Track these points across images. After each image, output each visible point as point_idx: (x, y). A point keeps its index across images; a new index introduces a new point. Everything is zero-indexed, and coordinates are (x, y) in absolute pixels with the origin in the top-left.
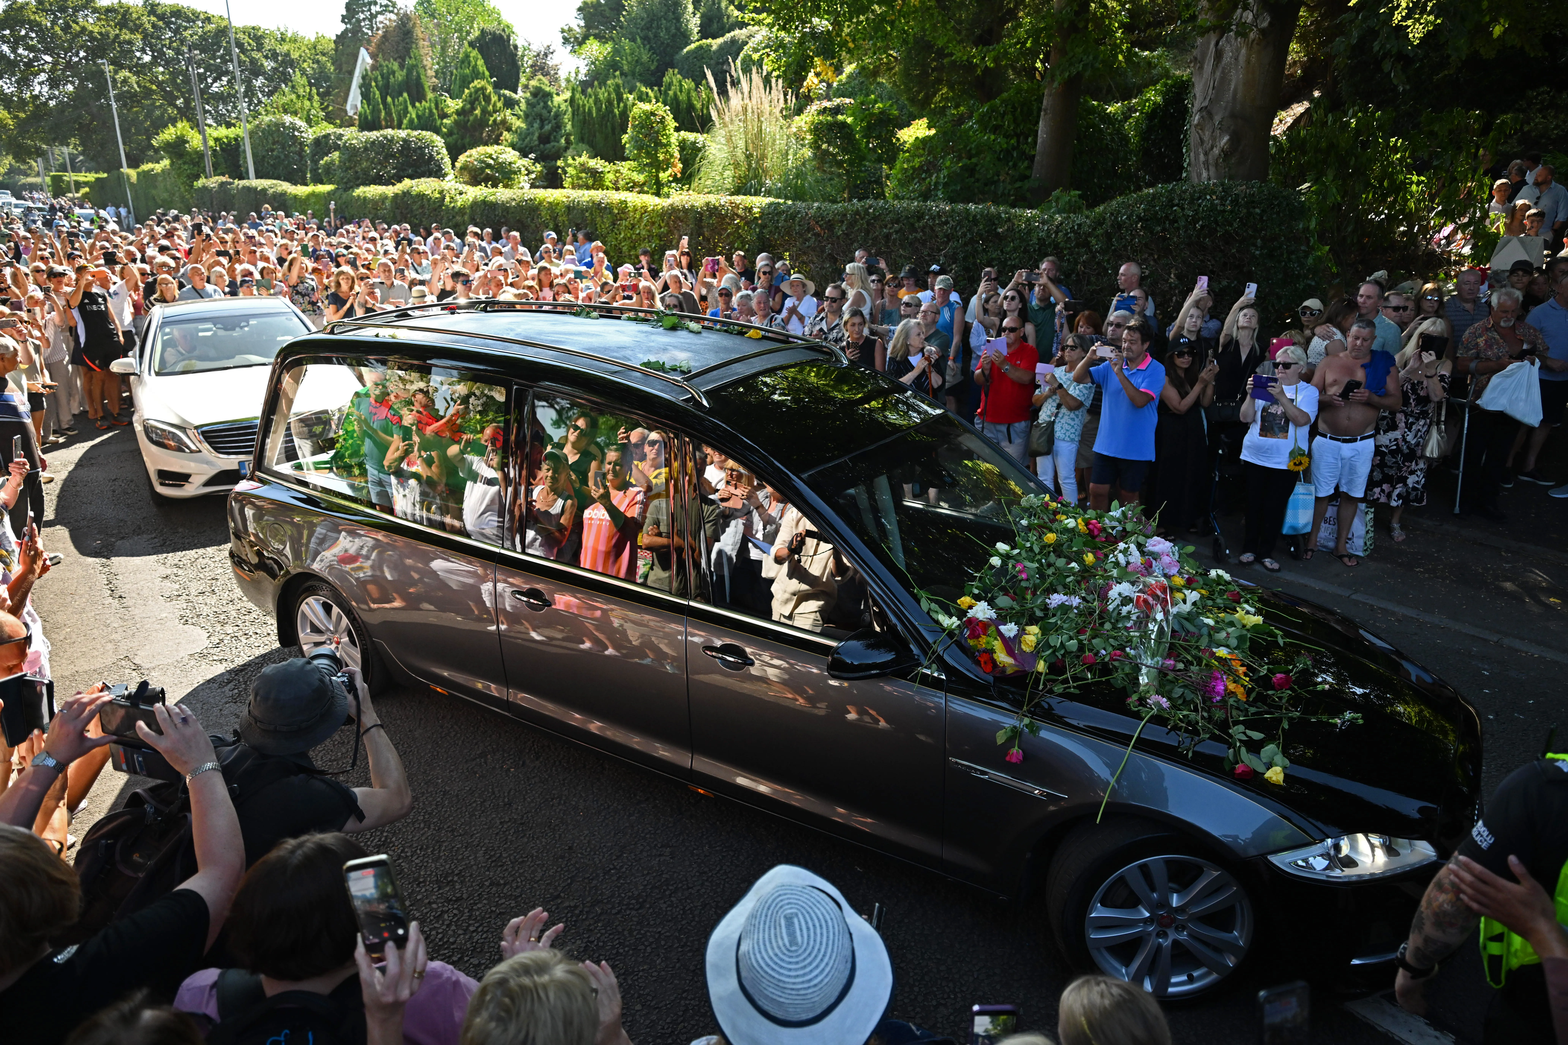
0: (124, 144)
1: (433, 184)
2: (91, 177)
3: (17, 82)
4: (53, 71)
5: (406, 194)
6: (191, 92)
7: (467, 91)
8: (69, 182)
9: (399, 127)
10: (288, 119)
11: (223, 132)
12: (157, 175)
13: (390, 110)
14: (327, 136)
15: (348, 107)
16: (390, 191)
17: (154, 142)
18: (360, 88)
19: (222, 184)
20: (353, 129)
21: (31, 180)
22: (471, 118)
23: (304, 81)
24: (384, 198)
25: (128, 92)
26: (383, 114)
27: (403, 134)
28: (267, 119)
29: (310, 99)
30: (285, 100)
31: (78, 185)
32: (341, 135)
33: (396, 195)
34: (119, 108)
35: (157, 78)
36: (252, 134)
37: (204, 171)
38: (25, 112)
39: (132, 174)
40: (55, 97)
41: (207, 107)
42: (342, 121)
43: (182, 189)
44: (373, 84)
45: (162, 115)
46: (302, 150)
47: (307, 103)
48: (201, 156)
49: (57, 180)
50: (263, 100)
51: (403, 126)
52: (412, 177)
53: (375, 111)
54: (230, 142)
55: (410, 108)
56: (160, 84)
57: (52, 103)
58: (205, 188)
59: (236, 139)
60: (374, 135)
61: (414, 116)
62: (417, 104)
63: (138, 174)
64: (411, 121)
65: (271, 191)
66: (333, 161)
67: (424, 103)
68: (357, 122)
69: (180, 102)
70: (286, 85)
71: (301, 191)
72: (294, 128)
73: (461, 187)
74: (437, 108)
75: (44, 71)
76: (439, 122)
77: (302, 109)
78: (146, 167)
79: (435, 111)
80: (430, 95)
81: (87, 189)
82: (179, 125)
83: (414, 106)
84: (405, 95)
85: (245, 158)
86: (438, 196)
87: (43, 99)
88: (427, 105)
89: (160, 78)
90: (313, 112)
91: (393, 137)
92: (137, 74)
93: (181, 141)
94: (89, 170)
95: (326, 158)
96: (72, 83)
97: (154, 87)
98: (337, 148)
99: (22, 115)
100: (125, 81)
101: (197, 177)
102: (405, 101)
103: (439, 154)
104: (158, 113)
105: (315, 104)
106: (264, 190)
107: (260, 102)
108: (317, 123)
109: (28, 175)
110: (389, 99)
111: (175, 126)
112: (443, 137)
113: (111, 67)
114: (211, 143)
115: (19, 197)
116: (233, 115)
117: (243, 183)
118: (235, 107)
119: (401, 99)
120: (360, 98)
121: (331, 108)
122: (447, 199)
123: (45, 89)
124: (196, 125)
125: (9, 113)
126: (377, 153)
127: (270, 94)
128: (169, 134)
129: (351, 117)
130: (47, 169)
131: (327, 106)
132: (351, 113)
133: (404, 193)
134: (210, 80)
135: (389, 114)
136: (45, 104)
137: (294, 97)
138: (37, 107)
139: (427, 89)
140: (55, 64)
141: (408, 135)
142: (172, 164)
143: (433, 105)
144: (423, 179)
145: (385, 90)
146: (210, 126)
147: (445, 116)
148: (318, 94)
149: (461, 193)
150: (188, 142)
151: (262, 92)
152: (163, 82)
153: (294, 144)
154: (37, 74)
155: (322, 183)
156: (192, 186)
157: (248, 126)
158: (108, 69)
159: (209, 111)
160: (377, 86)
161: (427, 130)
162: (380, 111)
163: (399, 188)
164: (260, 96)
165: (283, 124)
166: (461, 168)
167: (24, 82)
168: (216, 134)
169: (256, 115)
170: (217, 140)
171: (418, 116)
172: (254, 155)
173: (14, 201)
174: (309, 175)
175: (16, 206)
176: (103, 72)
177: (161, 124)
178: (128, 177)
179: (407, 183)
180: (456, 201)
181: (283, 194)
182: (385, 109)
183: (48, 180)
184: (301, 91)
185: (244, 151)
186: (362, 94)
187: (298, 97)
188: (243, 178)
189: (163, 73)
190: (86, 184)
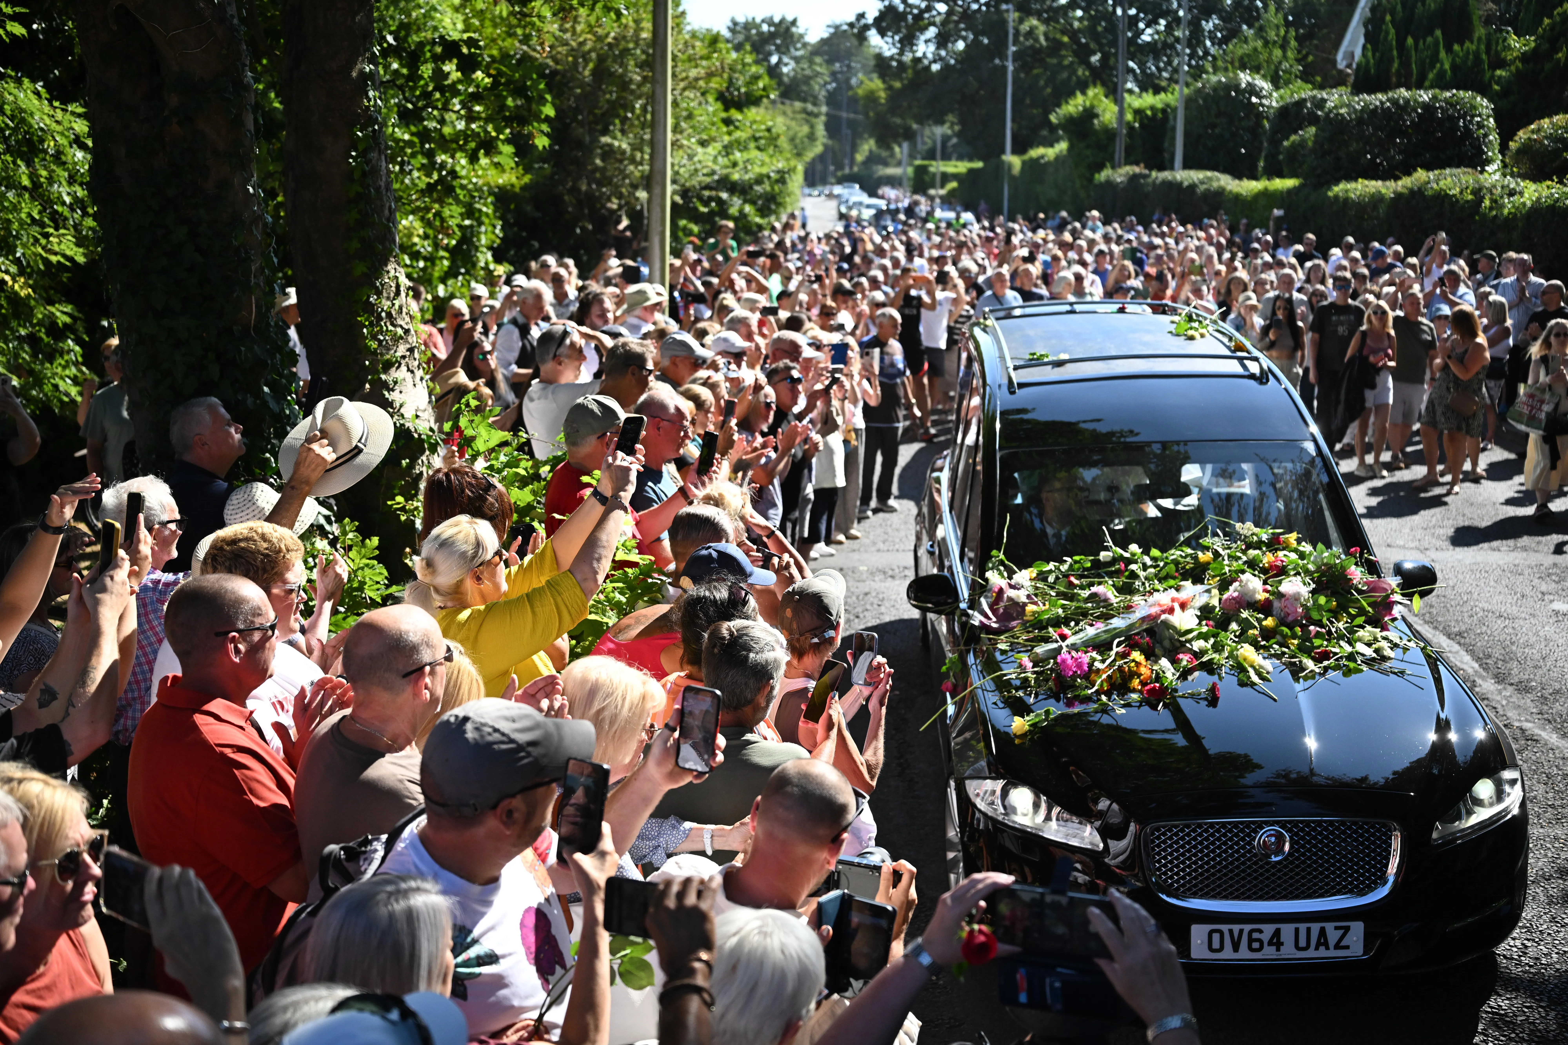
0: (1014, 120)
1: (1464, 179)
2: (960, 167)
3: (900, 41)
4: (944, 23)
5: (1417, 194)
6: (1114, 43)
7: (1547, 21)
8: (934, 175)
9: (1420, 86)
10: (1245, 78)
11: (1149, 100)
12: (1048, 163)
13: (1409, 58)
14: (1301, 102)
15: (1340, 56)
16: (1387, 188)
17: (1053, 118)
18: (1365, 25)
19: (1134, 178)
20: (1342, 89)
21: (891, 171)
22: (1548, 66)
23: (1278, 19)
24: (1377, 199)
25: (1032, 47)
26: (1396, 65)
27: (1425, 96)
28: (1214, 79)
29: (1284, 47)
30: (1246, 49)
31: (946, 178)
32: (1324, 101)
33: (1399, 196)
34: (1016, 71)
35: (1071, 25)
36: (1189, 102)
37: (1111, 159)
38: (901, 80)
39: (1015, 161)
40: (941, 59)
41: (1131, 64)
42: (1325, 78)
43: (1078, 184)
44: (1388, 18)
45: (1069, 78)
46: (1259, 124)
47: (1278, 53)
48: (1110, 134)
49: (921, 171)
50: (1213, 51)
51: (1427, 84)
52: (1429, 168)
53: (1384, 61)
54: (1154, 115)
55: (1443, 54)
56: (1074, 35)
57: (935, 67)
58: (1109, 184)
59: (1164, 111)
60: (1377, 99)
61: (1447, 66)
62: (1456, 47)
63: (1024, 163)
64: (1442, 74)
65: (1203, 187)
66: (1303, 141)
67: (1467, 44)
68: (1352, 79)
69: (1095, 59)
70: (1250, 26)
71: (1249, 187)
72: (1252, 90)
73: (1512, 183)
74: (1488, 52)
75: (934, 24)
76: (1488, 75)
77: (1269, 61)
78: (1035, 153)
79: (1484, 57)
80: (1480, 31)
81: (954, 185)
82: (1091, 92)
83: (1449, 50)
84: (1438, 33)
85: (1173, 139)
86: (1470, 197)
87: (926, 62)
88: (1473, 47)
89: (1076, 24)
90: (1285, 65)
91: (1407, 101)
92: (1046, 22)
93: (1089, 114)
94: (960, 158)
95: (1293, 138)
96: (964, 39)
97: (1066, 39)
98: (1313, 120)
99: (897, 85)
100: (1031, 33)
101: (1100, 167)
102: (1437, 43)
103: (1480, 126)
104: (1065, 75)
105: (1290, 54)
106: (1193, 187)
107: (1206, 53)
108: (1287, 83)
109: (886, 164)
110: (1410, 41)
111: (1084, 93)
112: (1490, 100)
113: (1017, 15)
114: (1129, 117)
115: (873, 194)
116: (1165, 75)
117: (1166, 175)
118: (1169, 63)
119: (1429, 39)
120: (1362, 40)
121: (1311, 58)
122: (1487, 203)
123: (932, 48)
124: (1114, 92)
125: (884, 82)
126: (1376, 129)
127: (1225, 40)
128: (1075, 105)
129: (1341, 72)
130: (912, 156)
131: (1306, 56)
132: (1341, 64)
133: (1411, 191)
134: (1141, 25)
135: (1405, 64)
136: (928, 68)
137: (1259, 44)
138: (917, 73)
139: (1476, 21)
140: (949, 13)
141: (1434, 98)
142: (1070, 149)
143: (1483, 47)
144: (1448, 171)
145: (1404, 28)
146: (1130, 92)
147: (1502, 64)
148: (1297, 38)
149: (1512, 193)
150: (1097, 116)
151: (1212, 38)
152: (1079, 30)
153: (1247, 116)
154: (924, 29)
155: (1281, 176)
156: (1091, 179)
157: (1186, 91)
158: (1013, 16)
159: (1132, 71)
160: (1392, 22)
161: (1466, 89)
162: (1391, 60)
163: (1405, 183)
164: (1208, 43)
165: (1237, 88)
166: (1519, 151)
167: (908, 41)
168: (1137, 103)
169: (1197, 72)
170: (1138, 112)
171: (1454, 66)
172: (1187, 135)
173: (865, 198)
174: (1262, 164)
175: (869, 206)
176: (1003, 23)
177: (1065, 93)
178: (1010, 166)
179: (1421, 175)
180: (1503, 206)
181: (1221, 192)
182: (1400, 56)
183: (910, 170)
184: (1272, 35)
185: (1174, 129)
186: (1367, 36)
187: (1266, 43)
188: (1161, 168)
189: (1080, 19)
190: (955, 177)
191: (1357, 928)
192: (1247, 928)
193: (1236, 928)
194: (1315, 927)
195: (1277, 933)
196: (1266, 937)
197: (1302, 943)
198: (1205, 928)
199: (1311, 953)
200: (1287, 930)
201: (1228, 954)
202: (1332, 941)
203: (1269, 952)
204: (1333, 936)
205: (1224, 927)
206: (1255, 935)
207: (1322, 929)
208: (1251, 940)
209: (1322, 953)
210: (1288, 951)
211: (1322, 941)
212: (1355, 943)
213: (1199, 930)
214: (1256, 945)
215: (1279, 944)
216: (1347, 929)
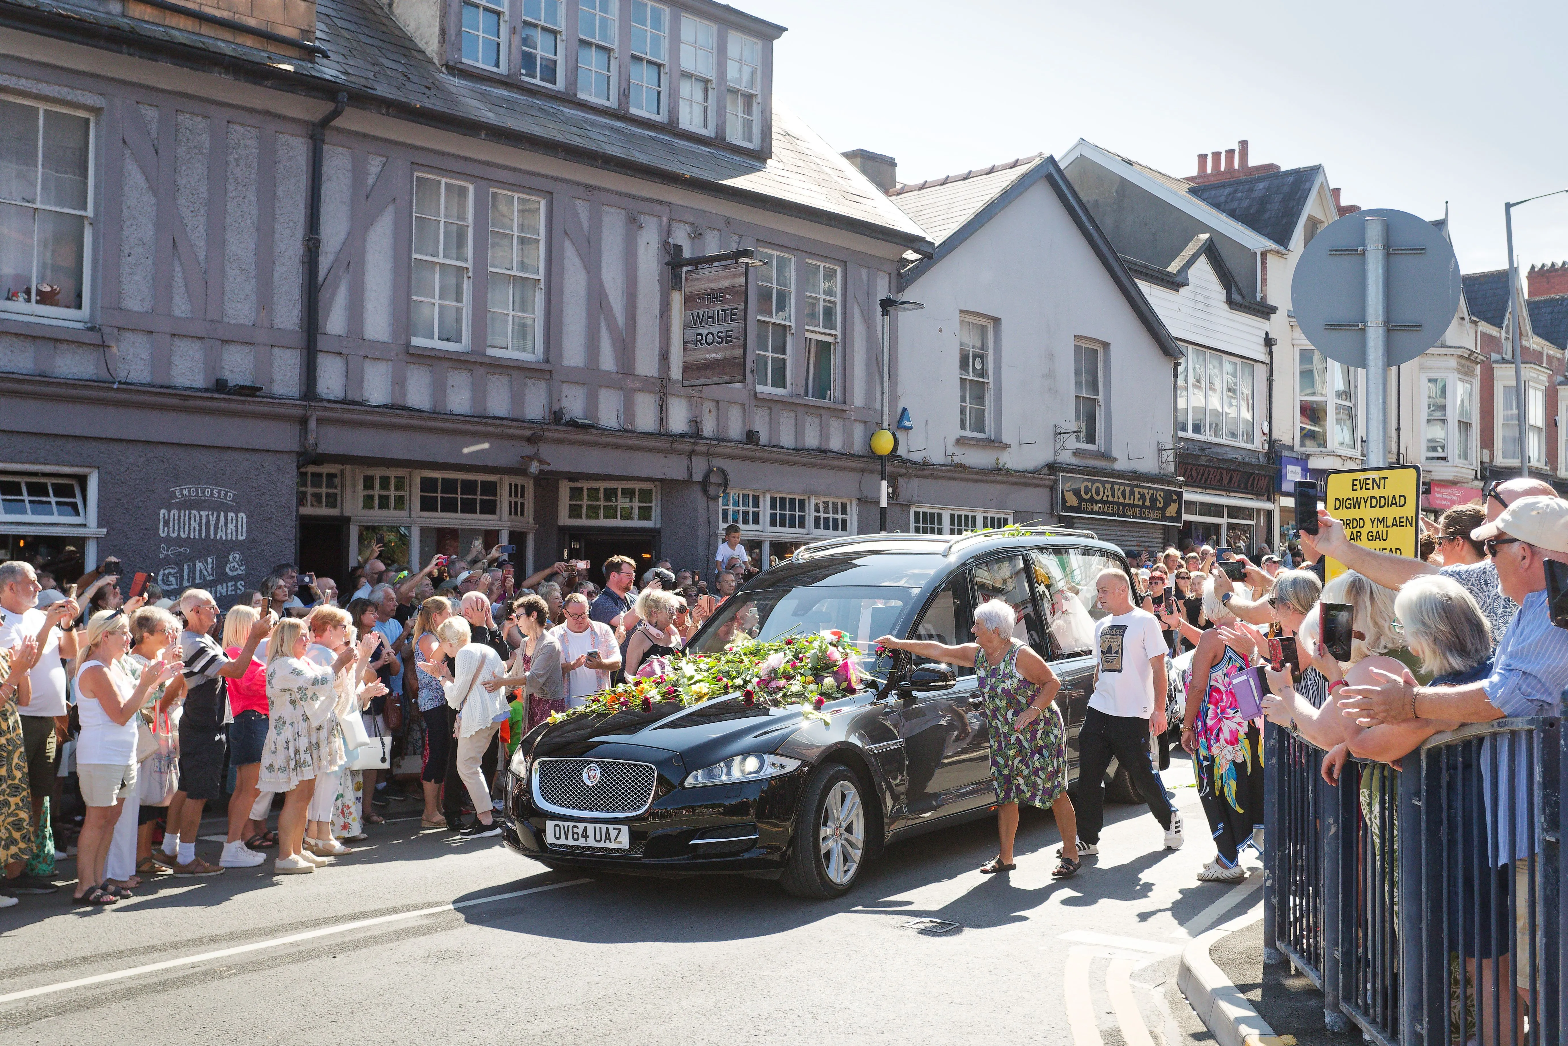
191: (625, 829)
192: (571, 824)
193: (566, 824)
194: (604, 827)
195: (585, 829)
196: (580, 831)
197: (598, 838)
198: (553, 823)
199: (602, 845)
200: (590, 827)
201: (563, 841)
202: (613, 838)
203: (582, 842)
204: (614, 834)
205: (561, 823)
206: (575, 830)
207: (607, 829)
208: (573, 833)
209: (608, 845)
210: (591, 842)
211: (608, 838)
212: (623, 841)
213: (550, 825)
214: (576, 836)
215: (586, 837)
216: (620, 830)
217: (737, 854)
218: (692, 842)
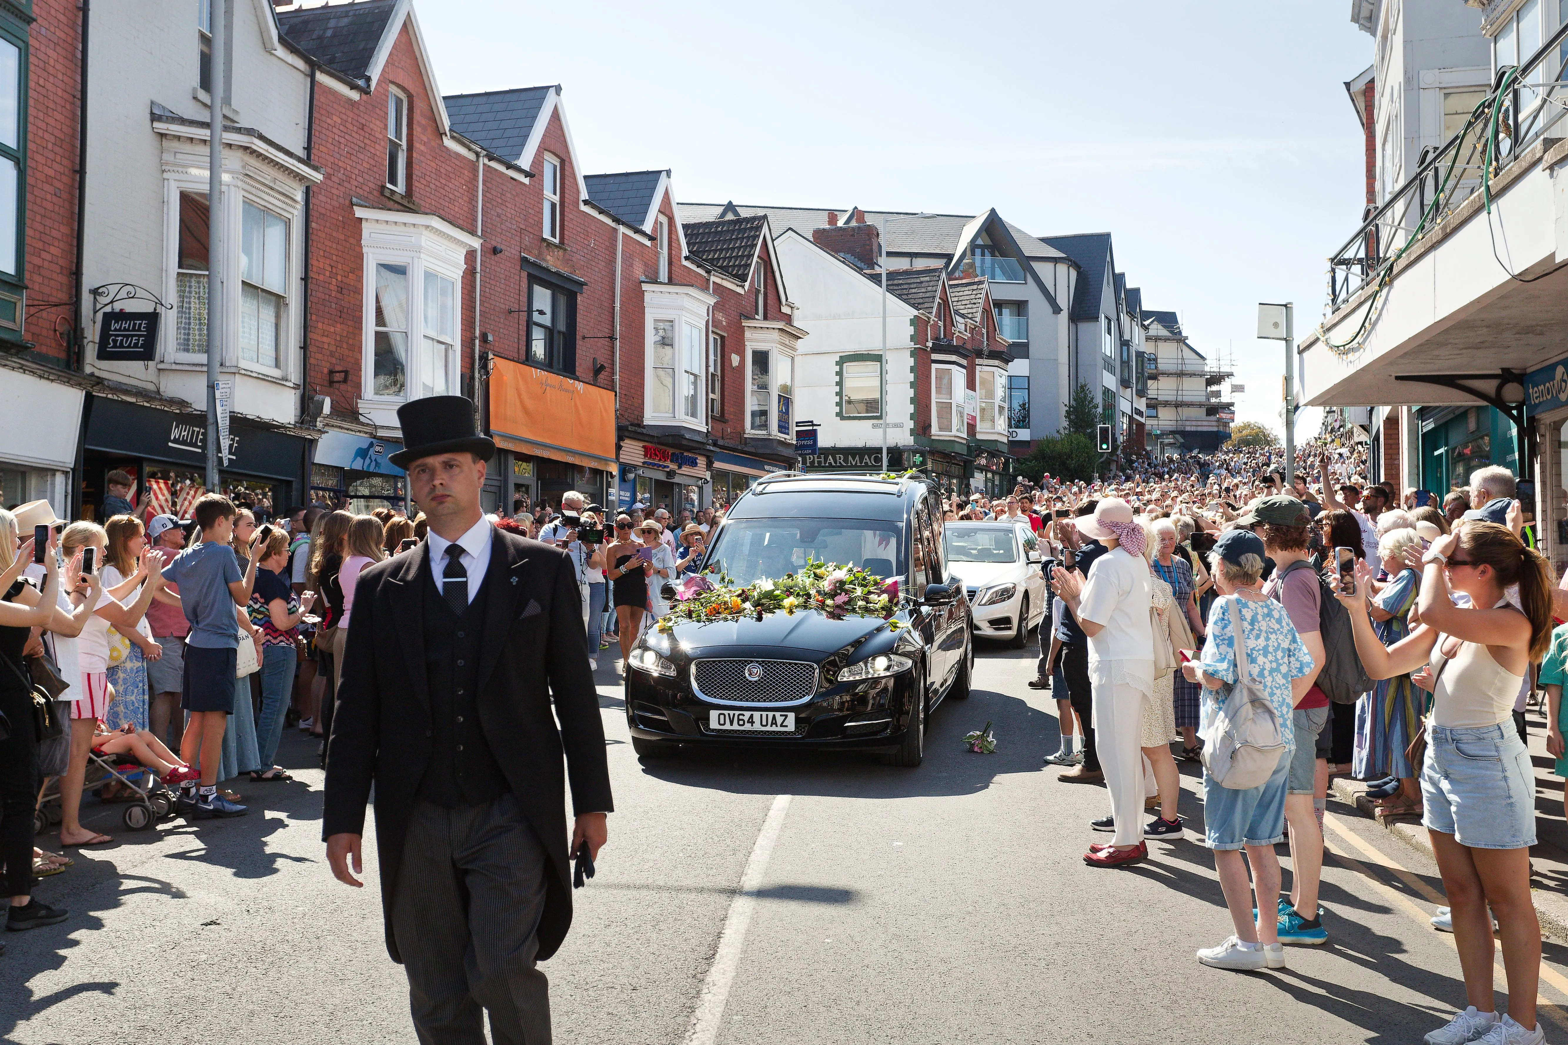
191: (791, 716)
192: (737, 713)
193: (732, 713)
194: (771, 714)
195: (752, 716)
196: (746, 718)
197: (764, 723)
198: (717, 713)
199: (768, 728)
200: (757, 714)
201: (728, 727)
202: (779, 723)
203: (748, 727)
204: (779, 720)
205: (726, 712)
206: (741, 717)
207: (774, 716)
208: (739, 720)
209: (774, 728)
210: (757, 727)
211: (774, 722)
212: (790, 724)
213: (714, 714)
214: (741, 722)
215: (753, 723)
216: (786, 716)
217: (876, 733)
218: (847, 725)
